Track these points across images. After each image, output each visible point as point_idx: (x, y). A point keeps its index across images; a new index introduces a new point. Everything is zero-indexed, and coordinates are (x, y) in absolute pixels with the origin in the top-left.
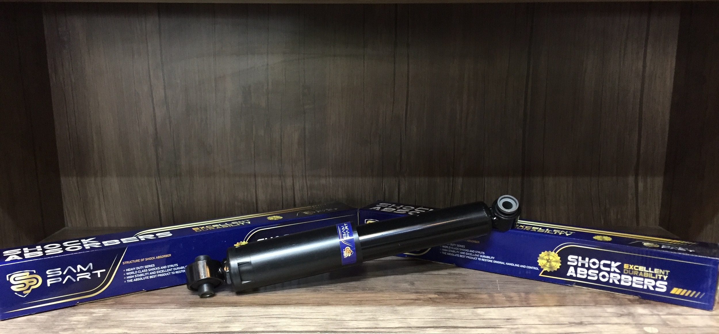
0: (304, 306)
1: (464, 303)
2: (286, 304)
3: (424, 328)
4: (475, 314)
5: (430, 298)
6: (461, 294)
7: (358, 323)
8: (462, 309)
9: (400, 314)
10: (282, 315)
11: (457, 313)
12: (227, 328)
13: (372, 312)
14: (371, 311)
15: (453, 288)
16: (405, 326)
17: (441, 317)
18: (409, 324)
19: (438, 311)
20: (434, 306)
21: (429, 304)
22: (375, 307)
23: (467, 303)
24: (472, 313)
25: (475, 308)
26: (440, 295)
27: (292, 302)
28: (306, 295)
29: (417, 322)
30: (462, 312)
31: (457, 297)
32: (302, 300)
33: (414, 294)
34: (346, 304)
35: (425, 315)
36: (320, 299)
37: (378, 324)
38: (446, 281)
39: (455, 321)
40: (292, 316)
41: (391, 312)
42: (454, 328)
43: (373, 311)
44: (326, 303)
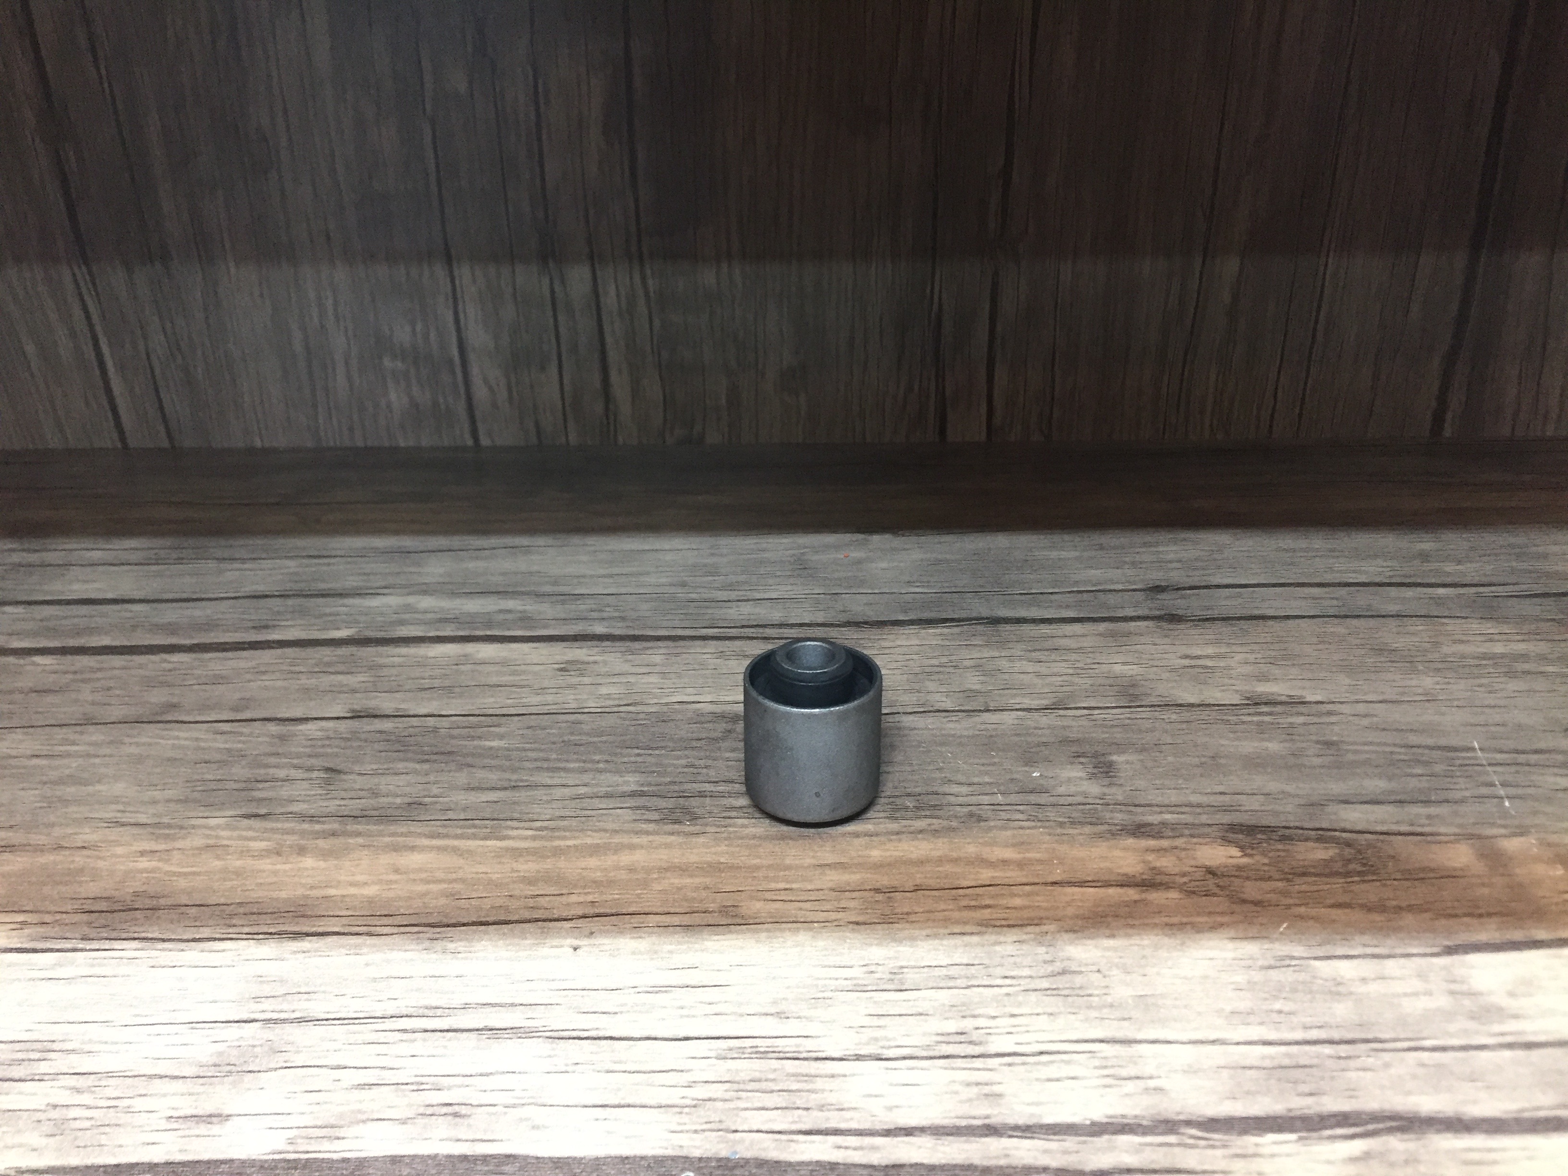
0: (621, 932)
1: (1380, 908)
2: (537, 920)
3: (1244, 1132)
4: (1467, 1002)
5: (1211, 872)
6: (1348, 844)
7: (891, 1085)
8: (1389, 956)
9: (1096, 999)
10: (513, 1005)
11: (1373, 988)
12: (215, 1129)
13: (947, 983)
14: (944, 972)
15: (1297, 801)
16: (1137, 1112)
17: (1306, 1028)
18: (1155, 1089)
19: (1274, 974)
20: (1246, 938)
21: (1219, 919)
22: (959, 940)
23: (1399, 909)
24: (1452, 993)
25: (1450, 951)
26: (1253, 849)
27: (564, 899)
28: (632, 847)
29: (1191, 1071)
30: (1398, 987)
31: (1332, 860)
32: (611, 883)
33: (1131, 841)
34: (822, 916)
35: (1220, 1012)
36: (697, 880)
37: (996, 1089)
38: (1249, 746)
39: (1387, 1066)
40: (558, 1020)
41: (1045, 984)
42: (1402, 1130)
43: (953, 971)
44: (724, 910)
